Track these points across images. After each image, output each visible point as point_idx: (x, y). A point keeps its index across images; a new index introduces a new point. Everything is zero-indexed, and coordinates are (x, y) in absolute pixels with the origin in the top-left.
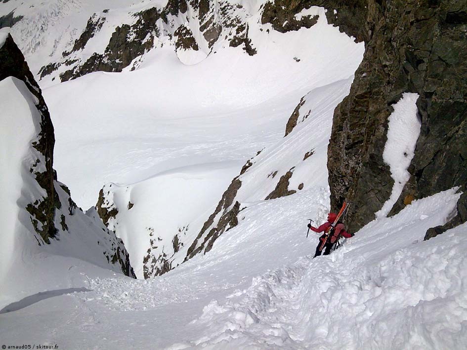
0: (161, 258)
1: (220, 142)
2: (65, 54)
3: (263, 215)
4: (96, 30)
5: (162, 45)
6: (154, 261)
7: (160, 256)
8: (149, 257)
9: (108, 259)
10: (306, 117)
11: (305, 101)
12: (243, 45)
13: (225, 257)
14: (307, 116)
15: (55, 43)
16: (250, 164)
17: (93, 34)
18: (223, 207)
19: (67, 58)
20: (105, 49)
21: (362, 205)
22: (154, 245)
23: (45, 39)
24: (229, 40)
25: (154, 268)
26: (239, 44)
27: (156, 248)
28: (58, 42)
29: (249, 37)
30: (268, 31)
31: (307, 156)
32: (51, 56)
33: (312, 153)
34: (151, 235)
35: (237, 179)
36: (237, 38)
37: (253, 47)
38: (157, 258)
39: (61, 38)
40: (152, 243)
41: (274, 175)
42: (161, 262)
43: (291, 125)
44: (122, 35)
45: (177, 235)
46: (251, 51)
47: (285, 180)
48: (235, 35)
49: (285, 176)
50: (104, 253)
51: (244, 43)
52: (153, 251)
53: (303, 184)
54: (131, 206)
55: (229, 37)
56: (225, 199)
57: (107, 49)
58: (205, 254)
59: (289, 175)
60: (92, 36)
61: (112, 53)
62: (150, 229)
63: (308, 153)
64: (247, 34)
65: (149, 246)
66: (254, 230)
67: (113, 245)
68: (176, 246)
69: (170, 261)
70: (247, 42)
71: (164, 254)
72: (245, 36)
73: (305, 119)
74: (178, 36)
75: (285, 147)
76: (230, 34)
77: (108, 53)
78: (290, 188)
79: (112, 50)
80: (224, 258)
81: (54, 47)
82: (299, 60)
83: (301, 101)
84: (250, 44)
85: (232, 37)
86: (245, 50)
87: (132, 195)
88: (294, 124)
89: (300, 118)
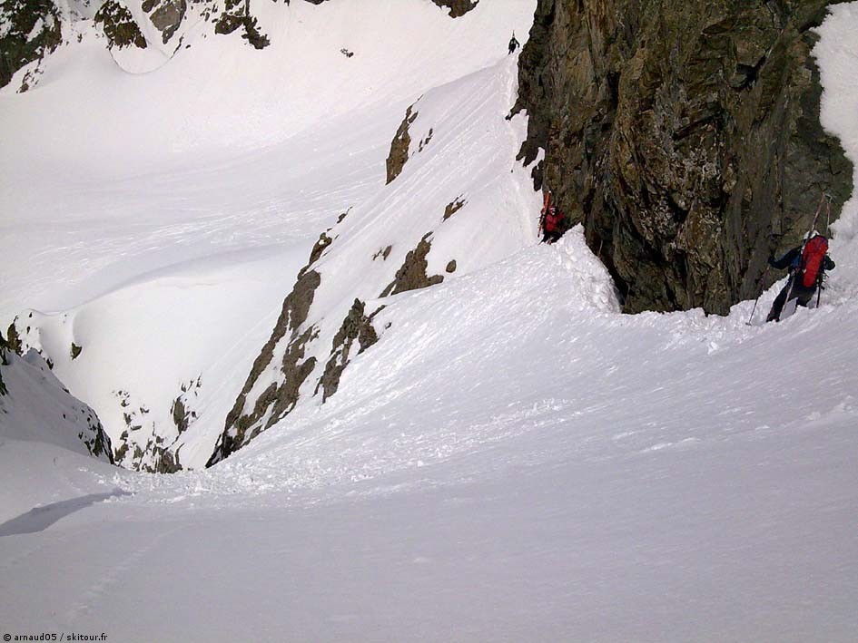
0: (152, 447)
1: (220, 217)
3: (441, 311)
5: (78, 37)
6: (139, 453)
7: (150, 443)
8: (125, 448)
9: (89, 448)
10: (426, 143)
11: (416, 114)
13: (392, 393)
14: (427, 140)
16: (328, 241)
18: (288, 326)
21: (799, 215)
22: (133, 424)
25: (141, 467)
27: (139, 428)
31: (449, 211)
33: (460, 205)
34: (124, 405)
35: (308, 270)
38: (143, 448)
40: (128, 420)
41: (386, 254)
42: (154, 455)
43: (397, 160)
45: (179, 399)
47: (417, 259)
49: (416, 250)
50: (80, 436)
51: (243, 26)
52: (132, 436)
53: (454, 261)
54: (76, 351)
56: (290, 312)
58: (324, 402)
59: (424, 247)
62: (120, 393)
63: (452, 204)
65: (124, 427)
66: (429, 341)
67: (89, 419)
68: (181, 418)
69: (173, 450)
71: (158, 438)
72: (244, 12)
73: (425, 147)
74: (103, 22)
75: (397, 200)
78: (431, 271)
80: (388, 396)
82: (352, 54)
83: (408, 115)
84: (255, 28)
87: (76, 331)
88: (404, 156)
89: (413, 146)
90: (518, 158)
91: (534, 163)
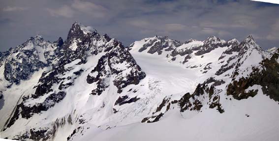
2: (153, 113)
12: (217, 107)
23: (147, 108)
24: (209, 105)
26: (215, 107)
28: (152, 108)
29: (220, 103)
30: (231, 99)
32: (148, 114)
36: (213, 103)
37: (222, 109)
39: (153, 106)
46: (221, 111)
55: (209, 103)
60: (164, 106)
64: (219, 101)
70: (219, 105)
76: (210, 102)
81: (150, 110)
85: (211, 103)
86: (218, 110)
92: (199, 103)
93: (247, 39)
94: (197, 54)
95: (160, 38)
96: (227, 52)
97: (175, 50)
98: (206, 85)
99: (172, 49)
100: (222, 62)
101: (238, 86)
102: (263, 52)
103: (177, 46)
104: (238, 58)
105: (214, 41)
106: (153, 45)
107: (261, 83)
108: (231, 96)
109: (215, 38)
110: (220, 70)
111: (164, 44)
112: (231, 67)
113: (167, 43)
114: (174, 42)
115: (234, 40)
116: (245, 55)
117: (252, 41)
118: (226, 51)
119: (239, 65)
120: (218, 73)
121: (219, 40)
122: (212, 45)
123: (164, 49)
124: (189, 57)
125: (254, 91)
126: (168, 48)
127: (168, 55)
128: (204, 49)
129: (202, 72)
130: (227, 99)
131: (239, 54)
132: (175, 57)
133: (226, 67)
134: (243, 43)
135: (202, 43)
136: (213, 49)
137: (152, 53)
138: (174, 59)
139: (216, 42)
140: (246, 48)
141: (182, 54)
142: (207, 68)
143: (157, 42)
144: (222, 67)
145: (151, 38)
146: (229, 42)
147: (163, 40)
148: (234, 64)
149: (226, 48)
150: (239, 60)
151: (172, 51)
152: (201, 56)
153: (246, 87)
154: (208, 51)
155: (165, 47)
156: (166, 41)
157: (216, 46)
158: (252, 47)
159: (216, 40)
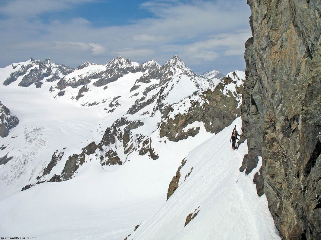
2: (38, 178)
4: (58, 160)
5: (91, 160)
10: (188, 176)
12: (148, 153)
14: (189, 174)
15: (32, 172)
17: (56, 164)
19: (39, 180)
20: (61, 171)
23: (26, 170)
24: (138, 151)
26: (146, 153)
28: (34, 171)
29: (152, 147)
30: (165, 142)
31: (189, 219)
32: (29, 180)
33: (196, 215)
36: (143, 149)
37: (156, 154)
39: (36, 168)
44: (73, 161)
46: (154, 157)
48: (142, 147)
51: (149, 152)
55: (138, 149)
57: (63, 171)
60: (55, 165)
61: (66, 174)
64: (150, 146)
70: (151, 150)
72: (149, 147)
73: (187, 178)
74: (108, 157)
76: (139, 147)
77: (64, 174)
79: (66, 172)
81: (32, 174)
84: (153, 152)
85: (140, 149)
86: (150, 157)
88: (176, 186)
89: (181, 179)
90: (241, 170)
91: (255, 170)
92: (115, 153)
93: (172, 60)
94: (98, 84)
95: (37, 63)
96: (143, 80)
97: (62, 79)
98: (117, 129)
99: (58, 78)
100: (136, 95)
101: (174, 125)
102: (196, 78)
103: (65, 74)
104: (160, 88)
105: (122, 63)
106: (27, 74)
107: (203, 119)
108: (165, 138)
109: (123, 60)
110: (134, 107)
111: (44, 71)
112: (151, 101)
113: (50, 69)
114: (61, 68)
115: (151, 62)
116: (170, 84)
117: (179, 63)
118: (141, 78)
119: (163, 98)
120: (132, 111)
121: (130, 63)
122: (119, 70)
123: (46, 78)
124: (85, 90)
125: (195, 129)
126: (51, 76)
127: (52, 88)
128: (107, 76)
129: (107, 111)
130: (160, 142)
131: (161, 82)
132: (63, 90)
133: (143, 102)
134: (165, 66)
135: (103, 68)
136: (122, 76)
137: (26, 86)
138: (61, 94)
139: (125, 66)
140: (171, 73)
141: (74, 85)
142: (114, 105)
143: (33, 68)
144: (137, 101)
145: (22, 63)
146: (144, 65)
147: (42, 65)
148: (154, 97)
149: (140, 74)
150: (162, 91)
151: (58, 81)
152: (103, 87)
153: (185, 125)
154: (114, 79)
155: (46, 75)
156: (47, 65)
157: (125, 71)
158: (179, 71)
159: (124, 63)
